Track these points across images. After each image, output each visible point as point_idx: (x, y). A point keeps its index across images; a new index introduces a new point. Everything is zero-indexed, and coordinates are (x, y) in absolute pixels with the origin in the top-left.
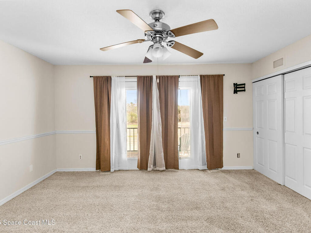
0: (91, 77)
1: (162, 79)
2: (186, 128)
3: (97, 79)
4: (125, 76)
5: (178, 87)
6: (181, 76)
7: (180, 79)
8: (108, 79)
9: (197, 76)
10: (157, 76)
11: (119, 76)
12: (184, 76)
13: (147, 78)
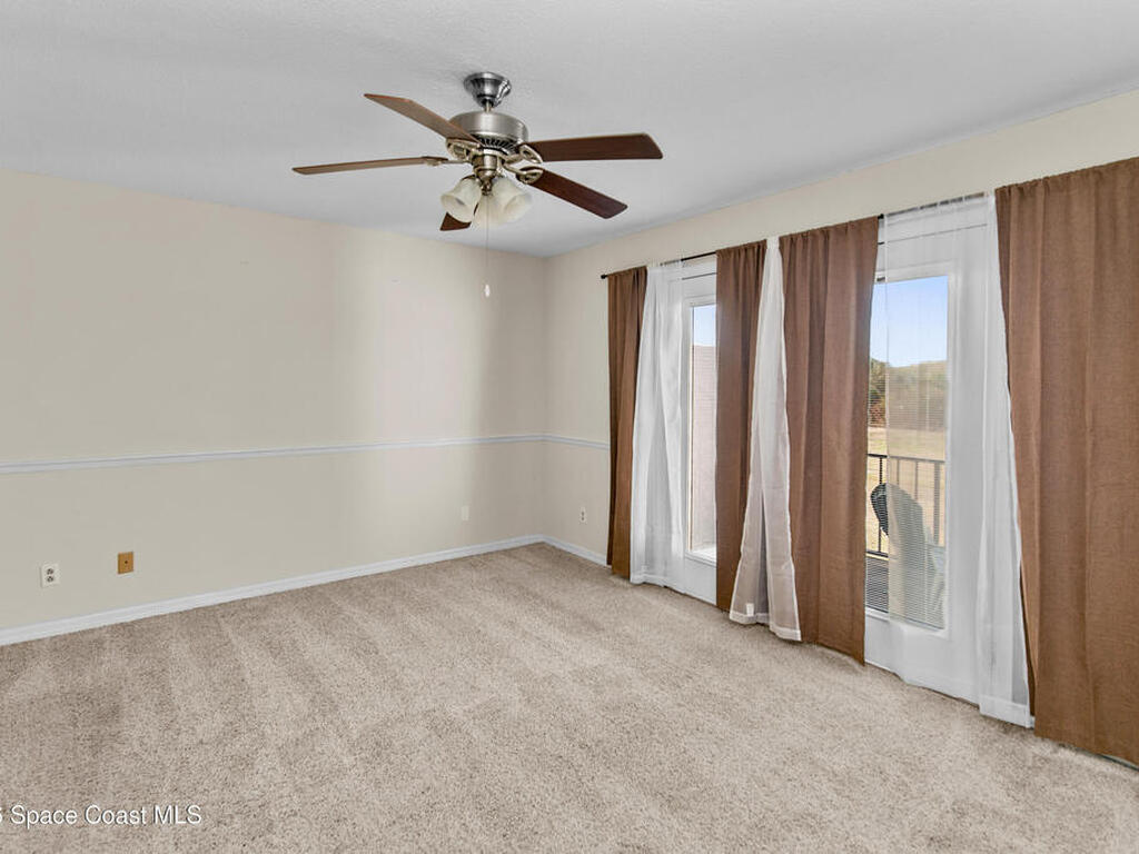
0: (603, 277)
1: (805, 248)
2: (903, 458)
3: (615, 279)
4: (682, 260)
5: (874, 270)
6: (891, 215)
7: (884, 234)
8: (638, 276)
9: (981, 195)
10: (781, 240)
11: (666, 263)
12: (902, 212)
13: (750, 253)
